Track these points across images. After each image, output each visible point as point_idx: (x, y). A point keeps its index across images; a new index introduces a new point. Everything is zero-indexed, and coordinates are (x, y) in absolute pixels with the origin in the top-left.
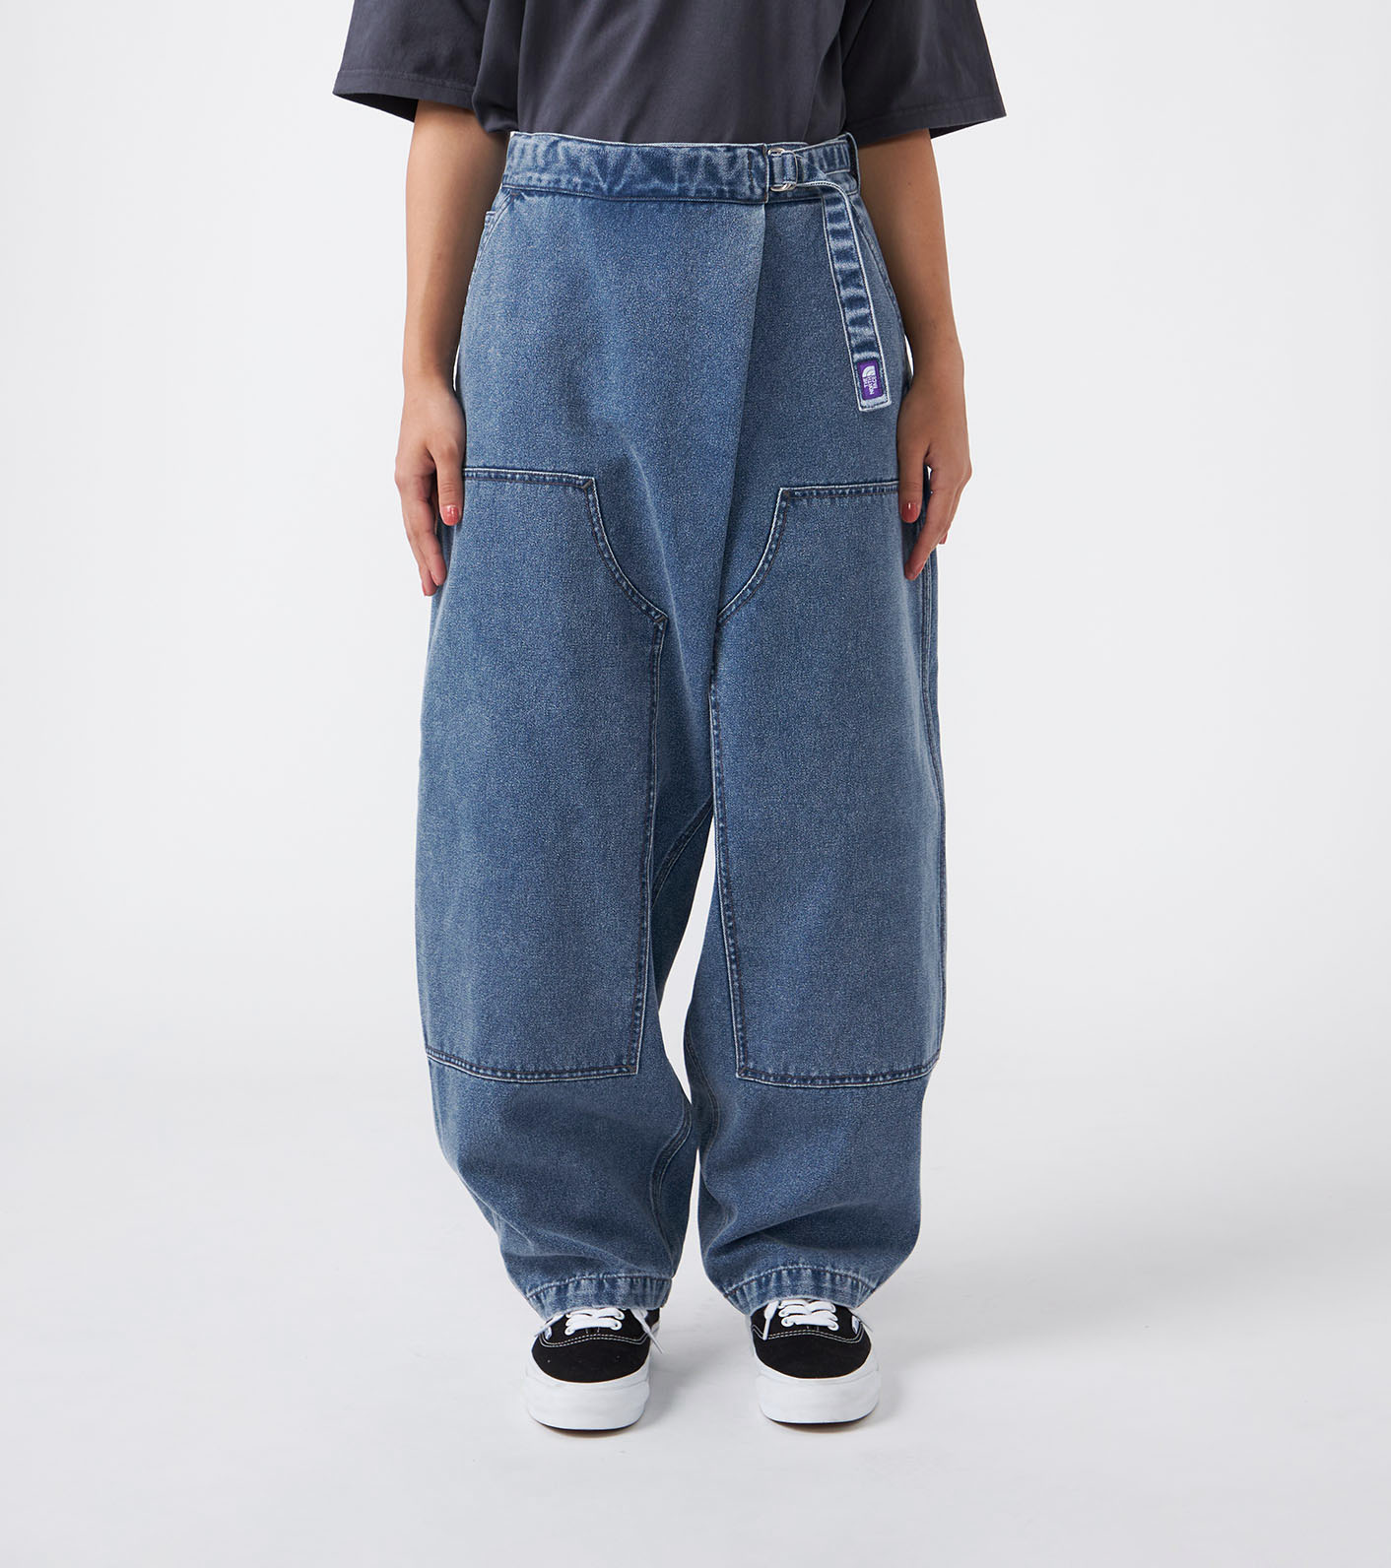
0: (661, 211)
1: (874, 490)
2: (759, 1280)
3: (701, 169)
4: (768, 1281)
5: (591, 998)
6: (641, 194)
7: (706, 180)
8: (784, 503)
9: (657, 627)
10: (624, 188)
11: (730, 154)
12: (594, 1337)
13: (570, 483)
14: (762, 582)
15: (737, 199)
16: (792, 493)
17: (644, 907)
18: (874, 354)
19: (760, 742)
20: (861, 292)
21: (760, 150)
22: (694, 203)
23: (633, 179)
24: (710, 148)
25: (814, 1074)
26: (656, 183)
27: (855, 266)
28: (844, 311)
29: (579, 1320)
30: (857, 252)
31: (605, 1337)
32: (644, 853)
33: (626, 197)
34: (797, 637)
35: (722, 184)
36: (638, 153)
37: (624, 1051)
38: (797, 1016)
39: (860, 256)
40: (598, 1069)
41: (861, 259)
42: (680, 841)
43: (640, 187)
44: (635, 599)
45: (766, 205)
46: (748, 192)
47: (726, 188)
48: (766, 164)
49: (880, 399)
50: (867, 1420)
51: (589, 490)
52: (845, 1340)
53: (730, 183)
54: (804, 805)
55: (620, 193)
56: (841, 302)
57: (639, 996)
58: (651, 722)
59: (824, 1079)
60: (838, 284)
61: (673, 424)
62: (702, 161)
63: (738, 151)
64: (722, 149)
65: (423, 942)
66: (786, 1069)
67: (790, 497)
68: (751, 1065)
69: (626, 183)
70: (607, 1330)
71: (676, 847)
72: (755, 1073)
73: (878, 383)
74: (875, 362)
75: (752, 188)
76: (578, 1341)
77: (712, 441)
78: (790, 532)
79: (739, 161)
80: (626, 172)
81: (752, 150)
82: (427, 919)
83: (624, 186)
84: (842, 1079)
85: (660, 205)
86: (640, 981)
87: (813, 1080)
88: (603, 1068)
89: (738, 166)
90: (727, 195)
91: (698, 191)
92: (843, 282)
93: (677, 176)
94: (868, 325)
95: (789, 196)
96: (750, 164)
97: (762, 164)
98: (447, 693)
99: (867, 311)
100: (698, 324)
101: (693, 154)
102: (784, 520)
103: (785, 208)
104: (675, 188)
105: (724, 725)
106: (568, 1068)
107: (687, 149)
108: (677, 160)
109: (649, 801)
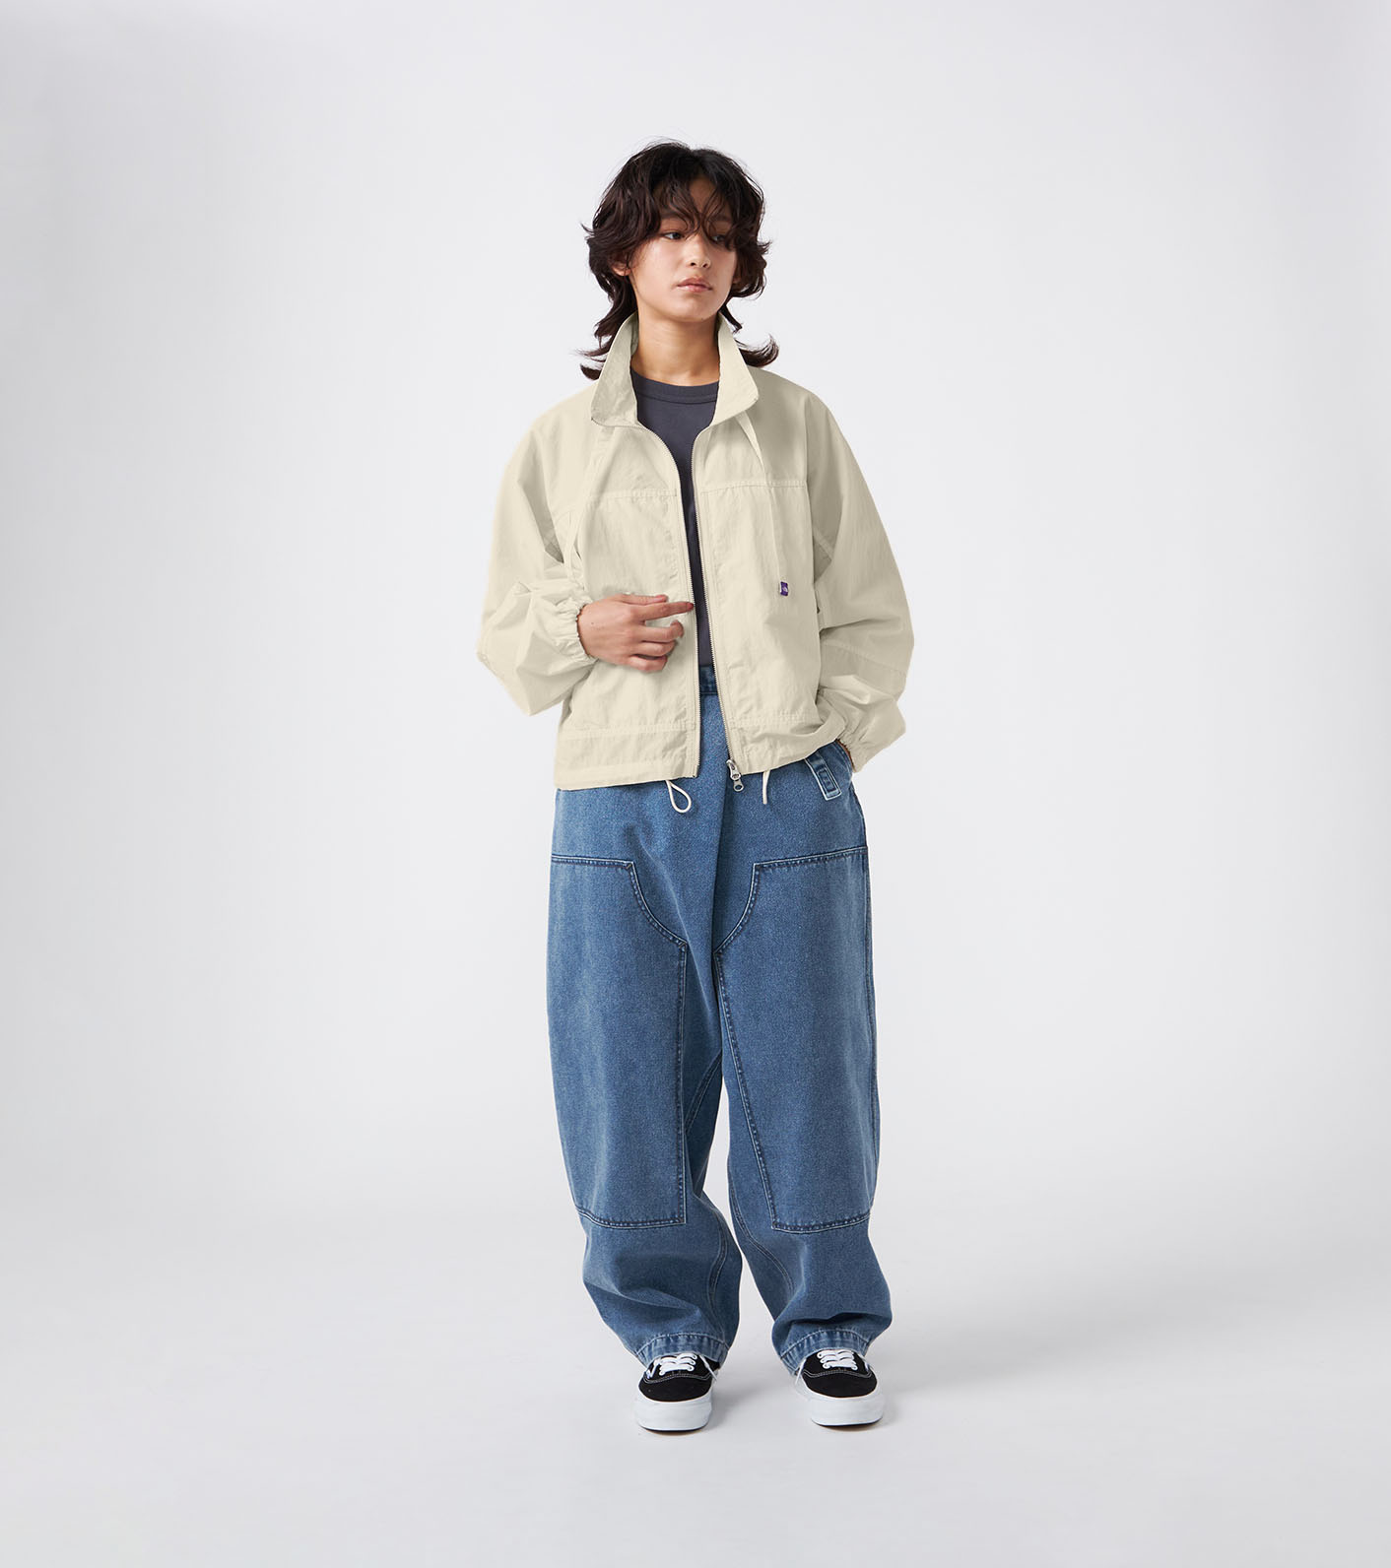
1: (819, 859)
2: (797, 1346)
4: (803, 1346)
5: (650, 1177)
8: (757, 873)
9: (680, 950)
12: (677, 1376)
13: (619, 865)
14: (748, 921)
16: (762, 866)
17: (679, 1122)
19: (757, 1018)
25: (813, 1224)
29: (667, 1365)
31: (684, 1375)
32: (677, 1088)
34: (773, 954)
37: (676, 1209)
38: (798, 1188)
40: (660, 1221)
42: (705, 1081)
44: (664, 933)
50: (877, 1424)
51: (630, 869)
52: (862, 1376)
54: (786, 1056)
57: (680, 1176)
58: (678, 1007)
59: (819, 1226)
61: (680, 829)
65: (565, 1143)
66: (796, 1222)
67: (760, 868)
68: (778, 1220)
70: (686, 1371)
71: (702, 1085)
72: (781, 1225)
76: (667, 1378)
77: (704, 838)
78: (763, 889)
82: (566, 1128)
84: (830, 1224)
86: (680, 1167)
87: (813, 1227)
88: (664, 1220)
98: (565, 992)
102: (759, 883)
105: (733, 1010)
106: (640, 1220)
109: (678, 1056)
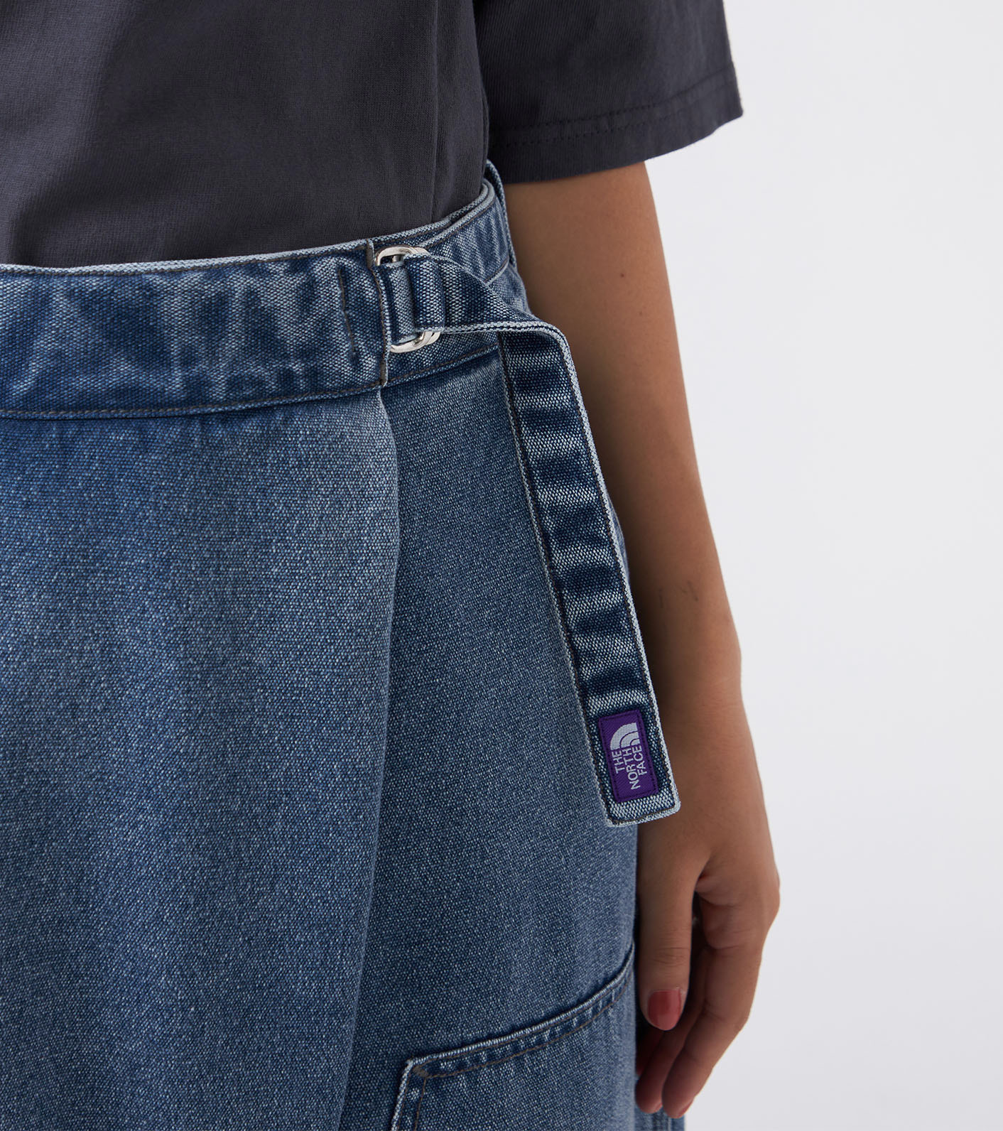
0: (145, 446)
3: (235, 326)
6: (86, 402)
7: (248, 351)
10: (38, 390)
11: (299, 279)
15: (326, 391)
18: (637, 697)
20: (601, 555)
21: (360, 256)
22: (225, 418)
23: (60, 365)
24: (252, 268)
26: (122, 370)
27: (587, 496)
28: (560, 597)
30: (590, 464)
33: (46, 408)
35: (286, 356)
36: (70, 295)
39: (598, 471)
41: (601, 479)
43: (82, 382)
45: (384, 391)
46: (347, 370)
47: (297, 367)
48: (378, 291)
49: (656, 800)
53: (305, 353)
55: (29, 400)
56: (553, 575)
60: (545, 536)
62: (236, 306)
63: (317, 269)
64: (281, 268)
69: (43, 373)
73: (647, 764)
74: (638, 714)
75: (355, 360)
79: (321, 291)
80: (39, 344)
81: (346, 262)
83: (38, 380)
85: (141, 431)
89: (321, 307)
90: (302, 384)
91: (234, 384)
92: (559, 532)
93: (175, 349)
94: (619, 630)
95: (427, 363)
96: (345, 296)
97: (370, 293)
99: (616, 598)
100: (257, 722)
101: (212, 289)
103: (422, 395)
104: (176, 381)
107: (197, 276)
108: (175, 309)
